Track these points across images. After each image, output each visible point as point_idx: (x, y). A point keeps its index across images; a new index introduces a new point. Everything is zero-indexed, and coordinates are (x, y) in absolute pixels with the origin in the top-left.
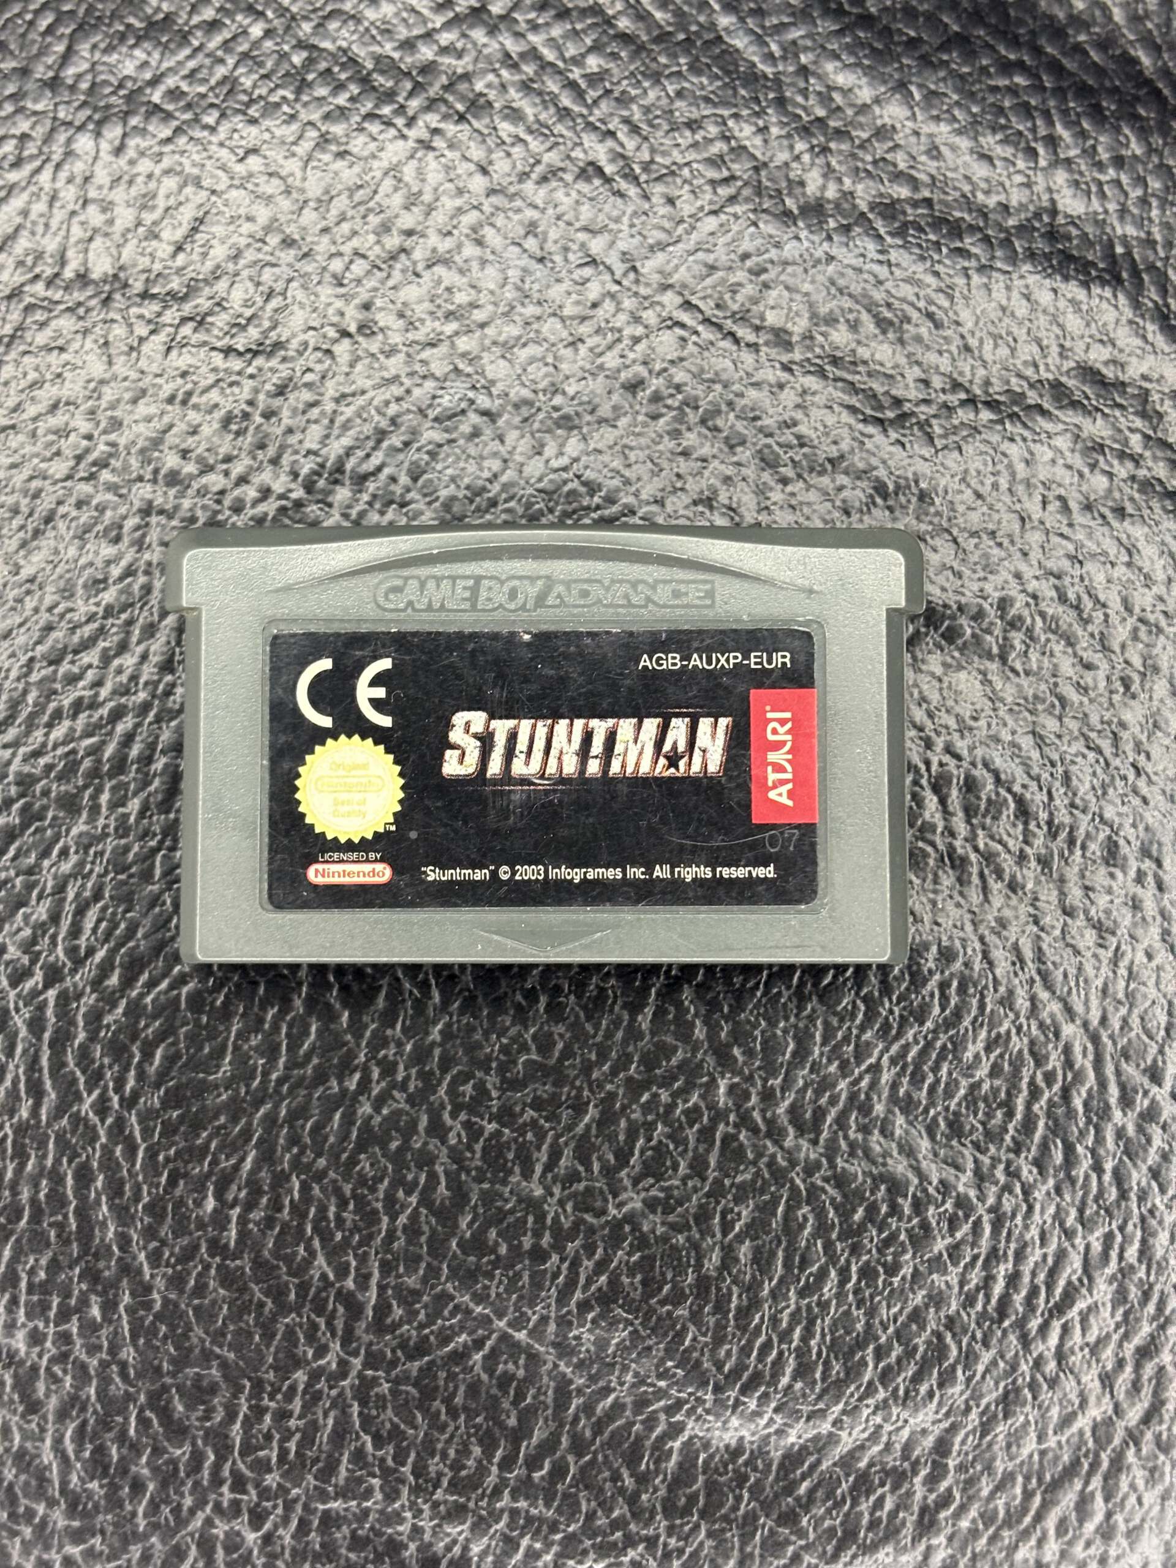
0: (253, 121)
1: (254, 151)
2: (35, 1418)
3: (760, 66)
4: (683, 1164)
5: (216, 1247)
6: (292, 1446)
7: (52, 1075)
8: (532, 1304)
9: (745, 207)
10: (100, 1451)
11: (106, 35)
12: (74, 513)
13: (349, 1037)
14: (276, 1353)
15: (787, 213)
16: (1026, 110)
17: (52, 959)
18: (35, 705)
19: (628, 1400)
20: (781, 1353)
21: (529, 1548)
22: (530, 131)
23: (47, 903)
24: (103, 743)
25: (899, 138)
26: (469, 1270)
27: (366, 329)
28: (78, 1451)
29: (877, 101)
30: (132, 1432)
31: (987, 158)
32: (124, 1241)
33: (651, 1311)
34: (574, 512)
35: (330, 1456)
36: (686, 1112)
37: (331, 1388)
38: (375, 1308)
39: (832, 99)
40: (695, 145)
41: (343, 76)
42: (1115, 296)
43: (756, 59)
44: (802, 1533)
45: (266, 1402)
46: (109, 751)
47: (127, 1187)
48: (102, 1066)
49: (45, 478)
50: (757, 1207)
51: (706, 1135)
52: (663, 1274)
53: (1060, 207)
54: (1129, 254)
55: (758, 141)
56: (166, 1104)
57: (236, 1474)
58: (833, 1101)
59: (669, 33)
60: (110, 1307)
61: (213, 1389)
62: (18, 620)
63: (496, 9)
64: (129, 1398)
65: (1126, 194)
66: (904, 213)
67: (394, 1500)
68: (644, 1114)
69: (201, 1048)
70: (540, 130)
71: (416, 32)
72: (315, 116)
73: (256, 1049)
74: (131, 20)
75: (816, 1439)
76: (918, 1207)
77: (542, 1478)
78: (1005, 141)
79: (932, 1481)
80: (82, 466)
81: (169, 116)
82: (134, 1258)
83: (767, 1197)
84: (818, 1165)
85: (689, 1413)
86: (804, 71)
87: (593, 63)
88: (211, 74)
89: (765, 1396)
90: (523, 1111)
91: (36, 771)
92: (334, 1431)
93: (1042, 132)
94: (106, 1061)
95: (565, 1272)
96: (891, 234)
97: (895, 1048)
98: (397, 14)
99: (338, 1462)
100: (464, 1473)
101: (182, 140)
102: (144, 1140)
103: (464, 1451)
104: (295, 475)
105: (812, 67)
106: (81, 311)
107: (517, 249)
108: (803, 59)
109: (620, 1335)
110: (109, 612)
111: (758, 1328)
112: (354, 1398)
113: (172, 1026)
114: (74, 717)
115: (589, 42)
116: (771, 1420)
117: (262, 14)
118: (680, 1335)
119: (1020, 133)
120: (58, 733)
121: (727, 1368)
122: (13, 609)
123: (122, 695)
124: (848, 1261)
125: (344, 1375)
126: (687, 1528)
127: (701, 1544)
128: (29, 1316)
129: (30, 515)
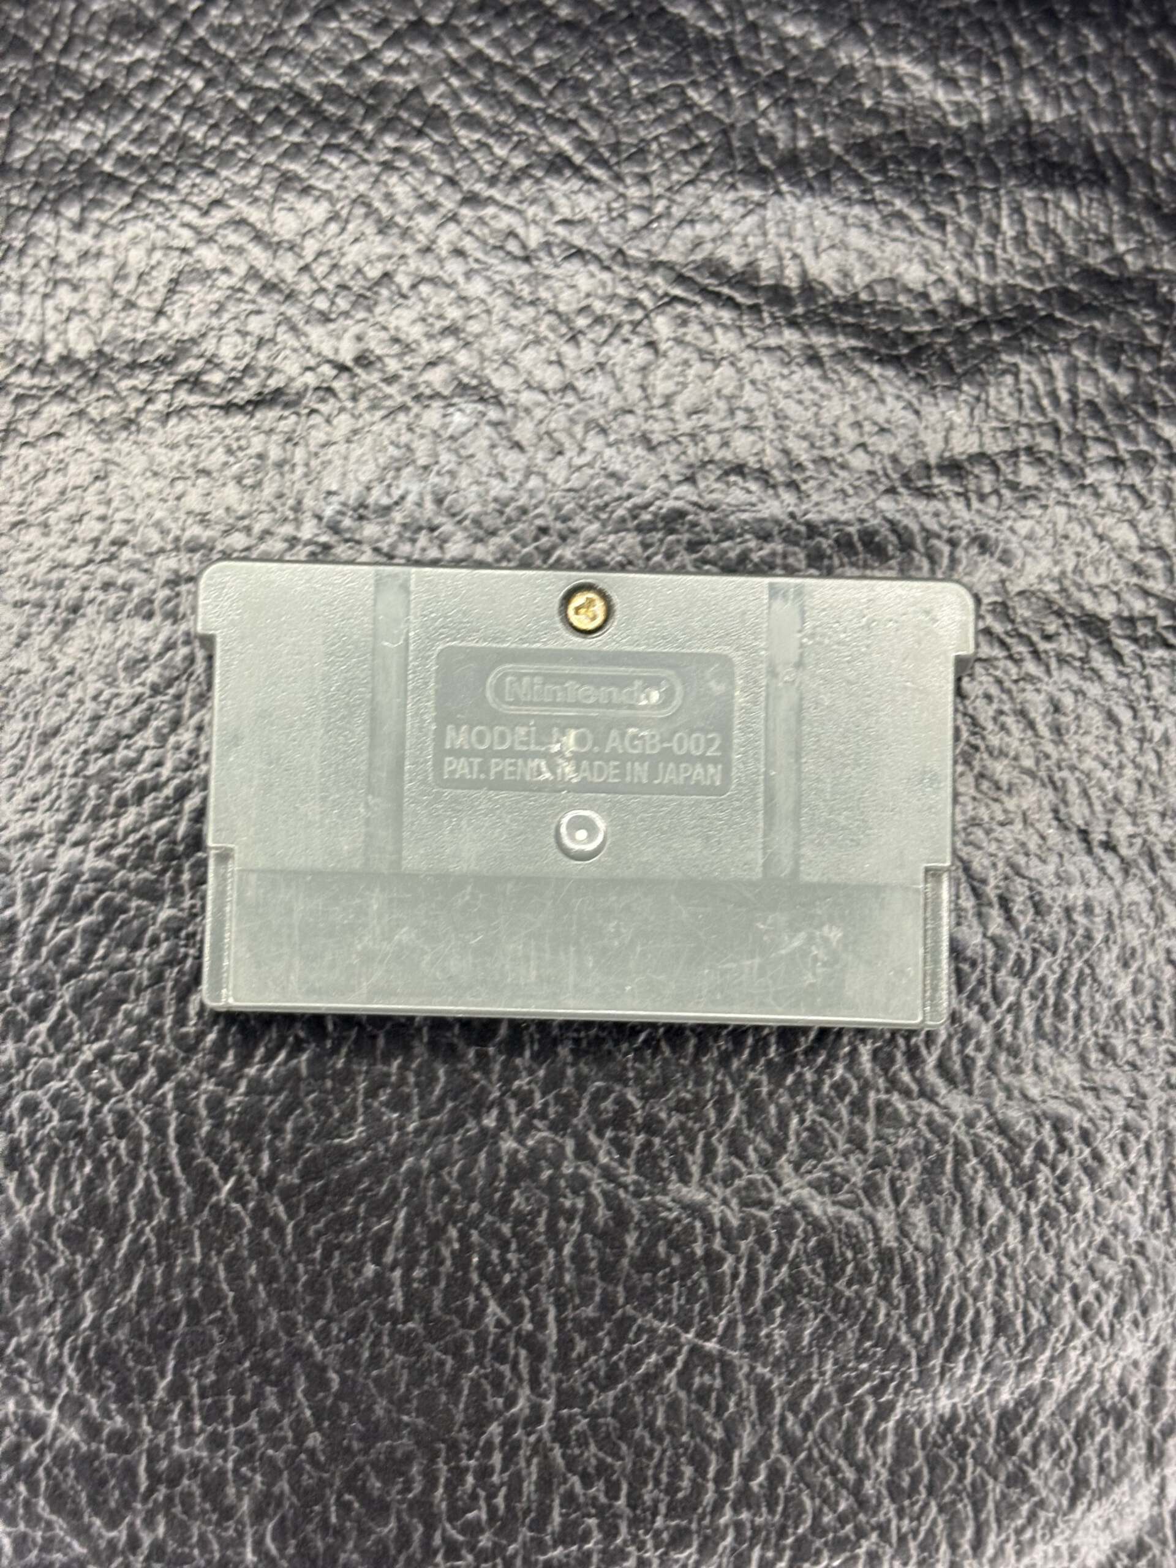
0: (211, 173)
1: (217, 203)
2: (231, 1523)
3: (710, 30)
4: (840, 1139)
5: (383, 1313)
6: (500, 1501)
7: (184, 1169)
8: (717, 1310)
9: (722, 171)
10: (304, 1544)
11: (45, 113)
12: (101, 596)
13: (477, 1076)
14: (466, 1409)
15: (763, 170)
16: (982, 28)
17: (162, 1051)
18: (98, 797)
19: (832, 1389)
20: (978, 1313)
21: (762, 1558)
22: (490, 133)
23: (147, 995)
24: (175, 823)
25: (861, 76)
26: (645, 1288)
27: (364, 360)
28: (282, 1549)
29: (833, 43)
30: (334, 1519)
31: (951, 81)
32: (289, 1325)
33: (838, 1295)
34: (606, 505)
35: (541, 1503)
36: (835, 1087)
37: (529, 1434)
38: (558, 1344)
39: (786, 51)
40: (659, 119)
41: (292, 112)
42: (1104, 195)
43: (702, 24)
44: (1031, 1491)
45: (464, 1462)
46: (182, 829)
47: (282, 1270)
48: (234, 1151)
49: (65, 567)
50: (925, 1170)
51: (858, 1107)
52: (842, 1254)
53: (1034, 117)
54: (1109, 151)
55: (721, 105)
56: (307, 1176)
57: (447, 1541)
58: (979, 1048)
59: (612, 13)
60: (286, 1394)
61: (408, 1458)
62: (65, 715)
63: (434, 20)
64: (322, 1484)
65: (1095, 93)
66: (879, 149)
67: (616, 1535)
68: (792, 1096)
69: (330, 1114)
70: (501, 132)
71: (358, 56)
72: (272, 158)
73: (386, 1104)
74: (68, 93)
75: (1029, 1391)
76: (1085, 1137)
77: (761, 1485)
78: (966, 61)
79: (1153, 1410)
80: (101, 547)
81: (123, 183)
82: (303, 1341)
83: (932, 1157)
84: (978, 1114)
85: (898, 1389)
86: (753, 27)
87: (541, 55)
88: (160, 133)
89: (970, 1359)
90: (670, 1116)
91: (112, 865)
92: (540, 1477)
93: (1001, 45)
94: (237, 1145)
95: (743, 1271)
96: (873, 172)
97: (1033, 981)
98: (336, 41)
99: (550, 1508)
100: (680, 1495)
101: (143, 205)
102: (291, 1217)
103: (676, 1474)
104: (320, 518)
105: (762, 22)
106: (72, 393)
107: (501, 254)
108: (751, 15)
109: (811, 1326)
110: (156, 690)
111: (950, 1291)
112: (554, 1440)
113: (297, 1097)
114: (139, 802)
115: (532, 35)
116: (981, 1383)
117: (198, 66)
118: (873, 1313)
119: (979, 51)
120: (128, 819)
121: (926, 1338)
122: (57, 704)
123: (185, 770)
124: (1027, 1206)
125: (539, 1420)
126: (917, 1508)
127: (934, 1523)
128: (206, 1420)
129: (57, 606)
